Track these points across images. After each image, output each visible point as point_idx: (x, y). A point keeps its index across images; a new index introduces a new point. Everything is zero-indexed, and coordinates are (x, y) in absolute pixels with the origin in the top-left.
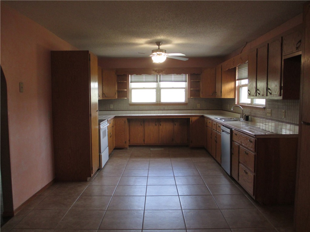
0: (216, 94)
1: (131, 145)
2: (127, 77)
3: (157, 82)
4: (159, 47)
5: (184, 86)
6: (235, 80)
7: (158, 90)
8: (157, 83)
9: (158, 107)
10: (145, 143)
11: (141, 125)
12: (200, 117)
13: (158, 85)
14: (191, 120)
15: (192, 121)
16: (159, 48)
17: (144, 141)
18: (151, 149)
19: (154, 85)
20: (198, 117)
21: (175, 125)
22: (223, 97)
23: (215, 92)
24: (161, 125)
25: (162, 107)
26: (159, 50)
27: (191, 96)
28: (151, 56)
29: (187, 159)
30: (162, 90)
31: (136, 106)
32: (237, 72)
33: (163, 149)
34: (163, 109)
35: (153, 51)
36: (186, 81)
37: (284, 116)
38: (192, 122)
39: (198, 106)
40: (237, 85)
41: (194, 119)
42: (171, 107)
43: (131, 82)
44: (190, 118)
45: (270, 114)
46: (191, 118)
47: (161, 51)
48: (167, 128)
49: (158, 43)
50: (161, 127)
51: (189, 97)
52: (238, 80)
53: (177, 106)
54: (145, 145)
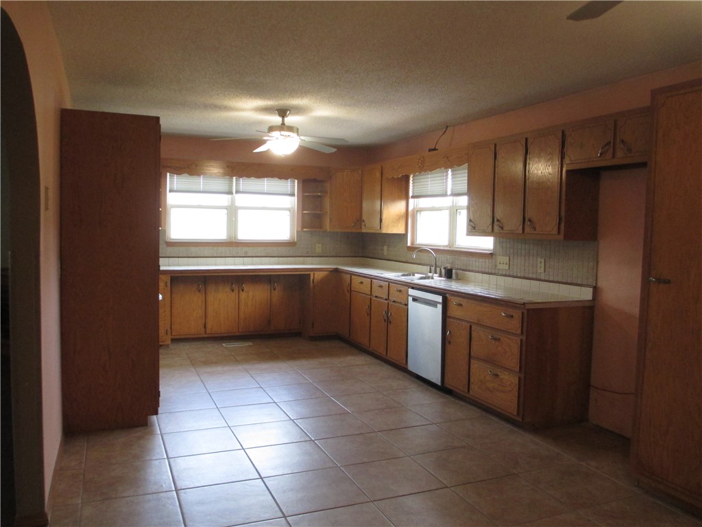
0: (363, 224)
1: (174, 337)
2: (163, 180)
3: (230, 193)
4: (283, 120)
5: (289, 206)
6: (407, 198)
7: (232, 212)
8: (230, 196)
9: (234, 250)
10: (208, 331)
11: (199, 291)
12: (331, 271)
13: (233, 201)
14: (312, 278)
15: (313, 280)
16: (283, 124)
17: (205, 327)
18: (224, 345)
19: (224, 200)
20: (326, 273)
21: (275, 290)
22: (384, 231)
23: (360, 221)
24: (243, 290)
25: (241, 250)
26: (283, 127)
27: (303, 227)
28: (265, 138)
29: (322, 360)
30: (240, 212)
31: (184, 246)
32: (411, 182)
33: (251, 344)
34: (244, 255)
35: (271, 129)
36: (293, 195)
37: (542, 269)
38: (313, 282)
39: (319, 248)
40: (411, 207)
41: (319, 276)
42: (260, 250)
43: (170, 191)
44: (310, 274)
45: (508, 266)
46: (312, 275)
47: (290, 129)
48: (254, 296)
49: (283, 112)
50: (243, 295)
51: (300, 229)
52: (413, 197)
53: (275, 248)
54: (206, 336)
